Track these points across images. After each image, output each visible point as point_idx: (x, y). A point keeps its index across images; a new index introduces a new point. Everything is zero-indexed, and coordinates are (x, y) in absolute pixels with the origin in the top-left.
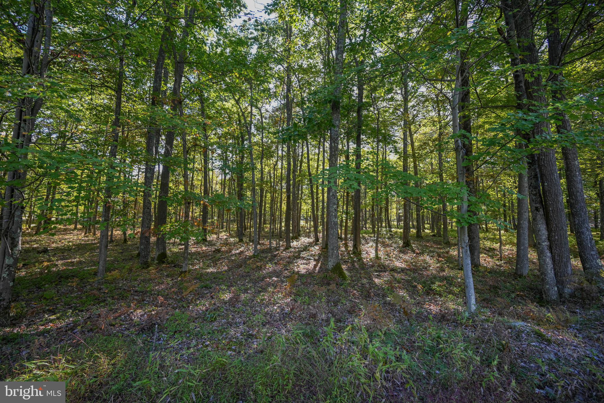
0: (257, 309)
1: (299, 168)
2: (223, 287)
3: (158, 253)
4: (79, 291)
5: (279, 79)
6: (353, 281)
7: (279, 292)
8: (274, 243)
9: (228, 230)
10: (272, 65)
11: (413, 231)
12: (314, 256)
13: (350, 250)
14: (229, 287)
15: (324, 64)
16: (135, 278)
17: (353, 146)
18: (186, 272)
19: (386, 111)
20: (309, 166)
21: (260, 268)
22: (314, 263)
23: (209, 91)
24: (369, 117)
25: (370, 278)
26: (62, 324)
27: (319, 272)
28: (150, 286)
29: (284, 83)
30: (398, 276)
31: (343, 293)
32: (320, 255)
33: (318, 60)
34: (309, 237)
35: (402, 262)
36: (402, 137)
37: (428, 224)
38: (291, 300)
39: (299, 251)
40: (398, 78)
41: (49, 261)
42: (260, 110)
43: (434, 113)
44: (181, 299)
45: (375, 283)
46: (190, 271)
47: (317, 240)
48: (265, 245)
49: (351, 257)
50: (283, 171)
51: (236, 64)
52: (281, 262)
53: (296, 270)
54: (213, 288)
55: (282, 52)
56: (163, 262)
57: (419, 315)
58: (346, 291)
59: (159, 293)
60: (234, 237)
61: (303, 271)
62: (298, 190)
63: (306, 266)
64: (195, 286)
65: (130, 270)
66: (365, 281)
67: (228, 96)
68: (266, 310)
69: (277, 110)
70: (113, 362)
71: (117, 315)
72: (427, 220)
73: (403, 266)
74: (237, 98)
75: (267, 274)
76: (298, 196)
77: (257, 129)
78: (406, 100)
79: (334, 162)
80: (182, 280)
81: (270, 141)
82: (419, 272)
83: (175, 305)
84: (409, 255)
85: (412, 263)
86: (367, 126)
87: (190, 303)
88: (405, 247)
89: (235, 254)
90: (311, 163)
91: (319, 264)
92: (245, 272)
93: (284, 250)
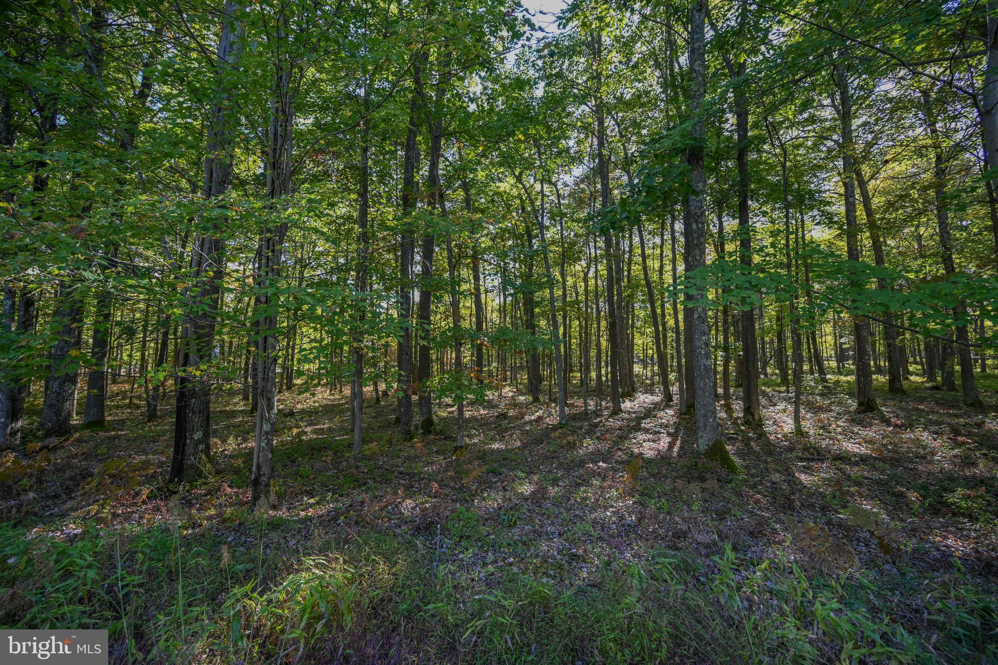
0: (577, 513)
1: (626, 273)
2: (520, 474)
3: (422, 419)
4: (335, 468)
5: (585, 128)
6: (752, 476)
7: (610, 487)
8: (592, 403)
9: (514, 381)
10: (570, 109)
11: (881, 379)
12: (667, 426)
13: (738, 418)
14: (530, 473)
15: (665, 86)
16: (398, 453)
17: (731, 224)
18: (461, 447)
19: (800, 145)
20: (645, 268)
21: (572, 446)
22: (668, 439)
23: (476, 170)
24: (760, 163)
25: (788, 472)
26: (322, 510)
27: (679, 456)
28: (418, 467)
29: (593, 134)
30: (854, 472)
31: (734, 498)
32: (677, 426)
33: (653, 80)
34: (652, 393)
35: (859, 444)
36: (842, 190)
37: (916, 363)
38: (634, 503)
39: (637, 417)
40: (824, 77)
41: (298, 427)
42: (556, 186)
43: (919, 130)
44: (460, 488)
45: (801, 483)
46: (467, 445)
47: (668, 397)
48: (577, 406)
49: (742, 431)
50: (599, 282)
51: (518, 121)
52: (608, 436)
53: (636, 451)
54: (504, 475)
55: (586, 82)
56: (430, 432)
57: (918, 555)
58: (739, 495)
59: (431, 478)
60: (524, 394)
61: (649, 454)
62: (627, 313)
63: (654, 445)
64: (477, 470)
65: (390, 442)
66: (776, 477)
67: (503, 173)
68: (593, 516)
69: (582, 181)
70: (394, 570)
71: (383, 504)
72: (914, 356)
73: (863, 450)
74: (517, 173)
75: (586, 455)
76: (628, 323)
77: (552, 218)
78: (845, 116)
79: (698, 258)
80: (458, 460)
81: (572, 233)
82: (906, 464)
83: (454, 497)
84: (874, 428)
85: (884, 446)
86: (761, 180)
87: (474, 496)
88: (864, 412)
89: (530, 422)
90: (649, 263)
91: (678, 442)
92: (549, 451)
93: (611, 416)
